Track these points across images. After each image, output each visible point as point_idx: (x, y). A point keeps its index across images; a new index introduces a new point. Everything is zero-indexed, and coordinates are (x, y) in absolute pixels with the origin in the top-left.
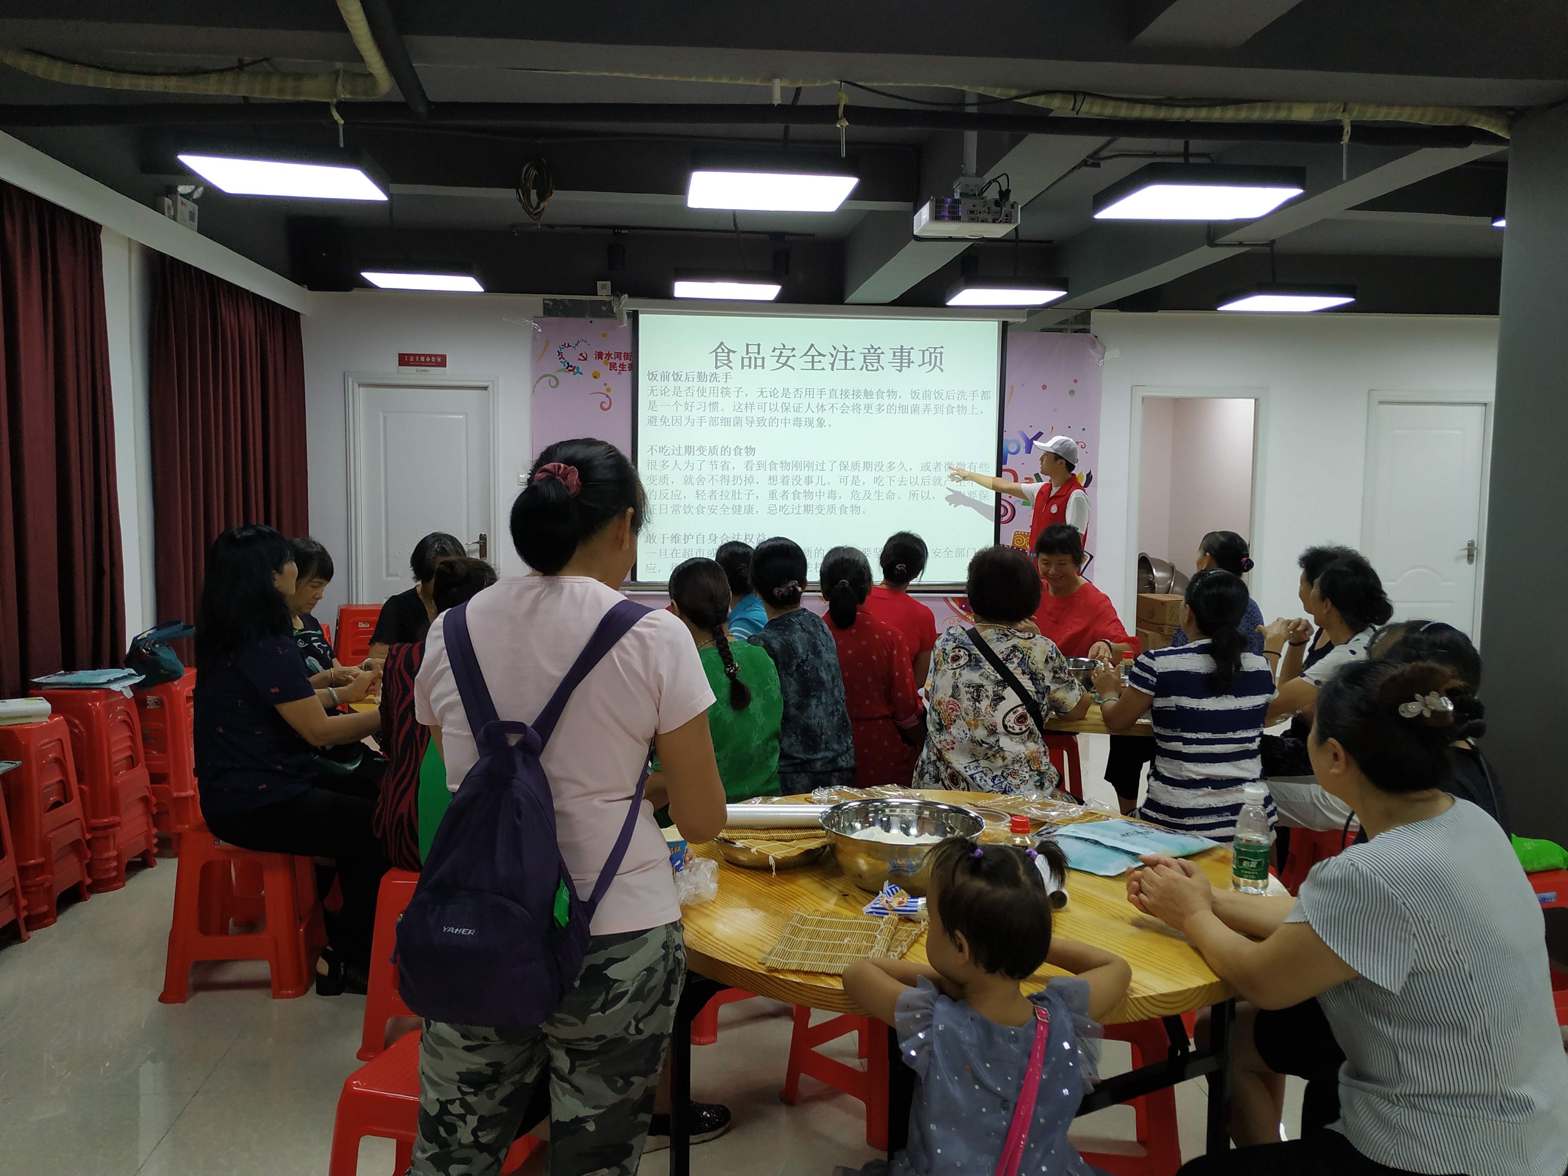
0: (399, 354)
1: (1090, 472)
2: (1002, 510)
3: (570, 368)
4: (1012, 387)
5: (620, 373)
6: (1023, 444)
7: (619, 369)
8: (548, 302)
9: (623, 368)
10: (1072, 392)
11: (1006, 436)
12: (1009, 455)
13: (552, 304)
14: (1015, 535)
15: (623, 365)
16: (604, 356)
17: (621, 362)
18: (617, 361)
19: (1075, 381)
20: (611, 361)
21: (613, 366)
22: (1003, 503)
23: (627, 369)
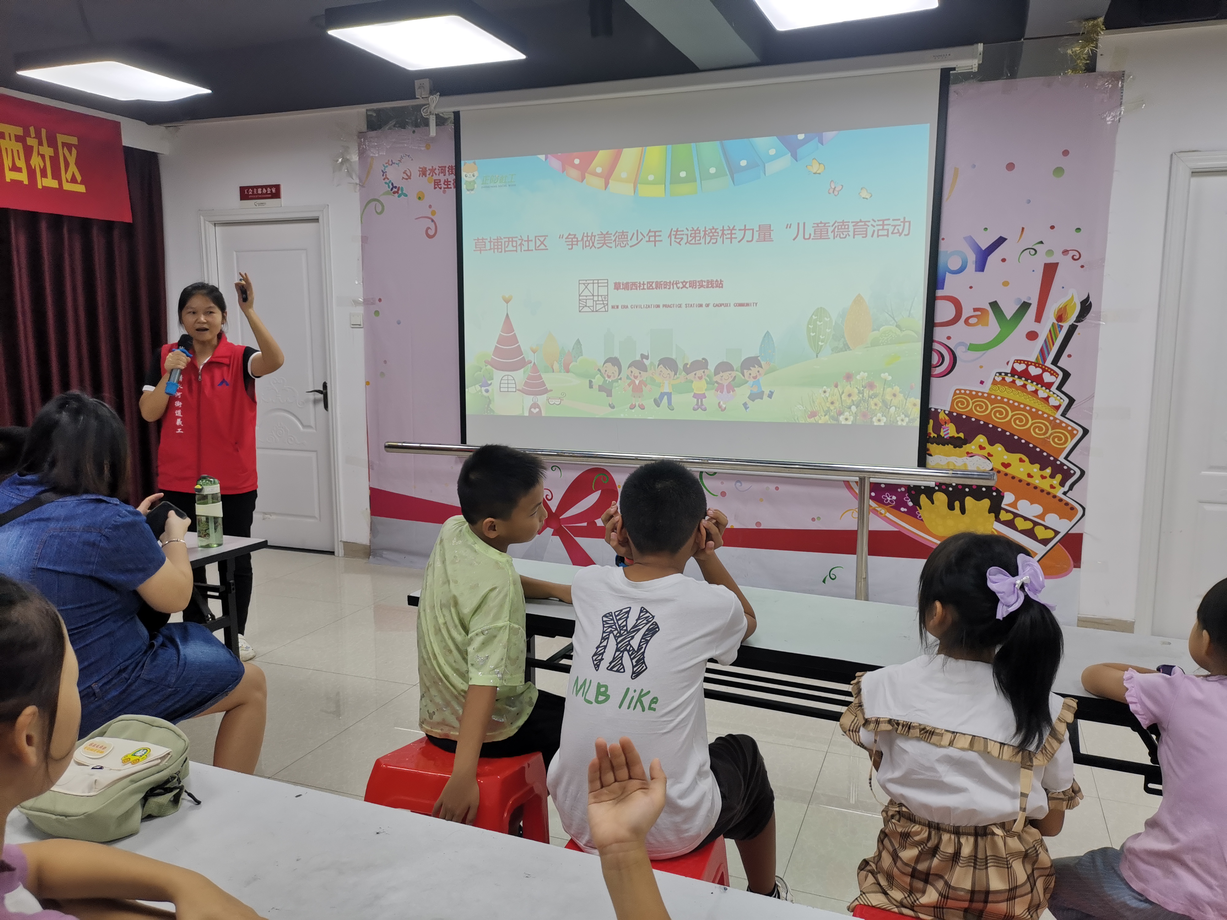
0: (241, 187)
1: (1088, 297)
2: (935, 359)
3: (394, 190)
4: (956, 170)
5: (444, 192)
6: (972, 258)
7: (443, 186)
8: (369, 113)
9: (447, 185)
10: (1059, 171)
11: (944, 247)
12: (948, 275)
13: (375, 115)
14: (955, 394)
15: (448, 182)
16: (428, 173)
17: (445, 178)
18: (442, 178)
19: (1066, 153)
20: (435, 177)
21: (437, 184)
22: (936, 346)
23: (452, 186)
